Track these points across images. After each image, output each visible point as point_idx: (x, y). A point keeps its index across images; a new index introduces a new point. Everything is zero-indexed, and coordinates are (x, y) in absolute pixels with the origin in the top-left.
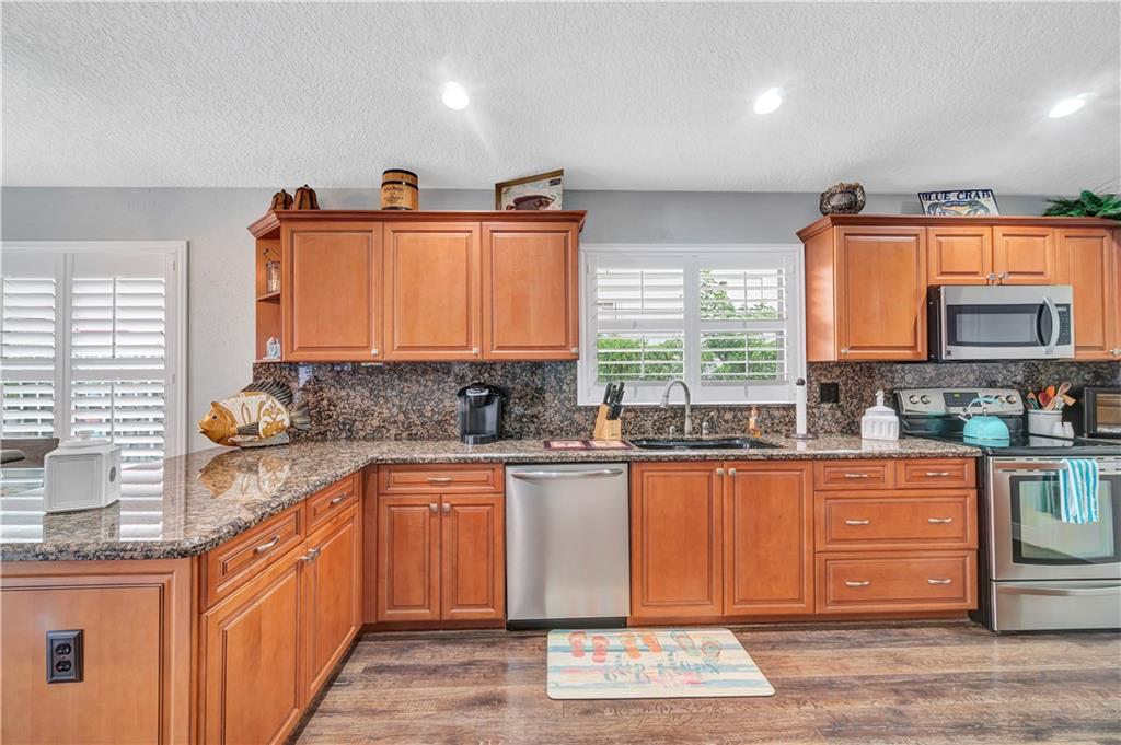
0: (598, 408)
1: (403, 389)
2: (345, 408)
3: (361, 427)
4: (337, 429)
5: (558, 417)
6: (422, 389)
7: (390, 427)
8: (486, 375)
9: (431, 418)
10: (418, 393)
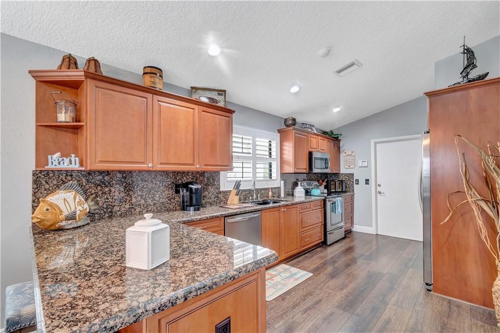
0: (231, 191)
1: (143, 186)
2: (107, 198)
3: (118, 209)
4: (102, 212)
5: (213, 196)
6: (154, 186)
7: (136, 208)
8: (185, 178)
9: (159, 201)
10: (152, 188)
